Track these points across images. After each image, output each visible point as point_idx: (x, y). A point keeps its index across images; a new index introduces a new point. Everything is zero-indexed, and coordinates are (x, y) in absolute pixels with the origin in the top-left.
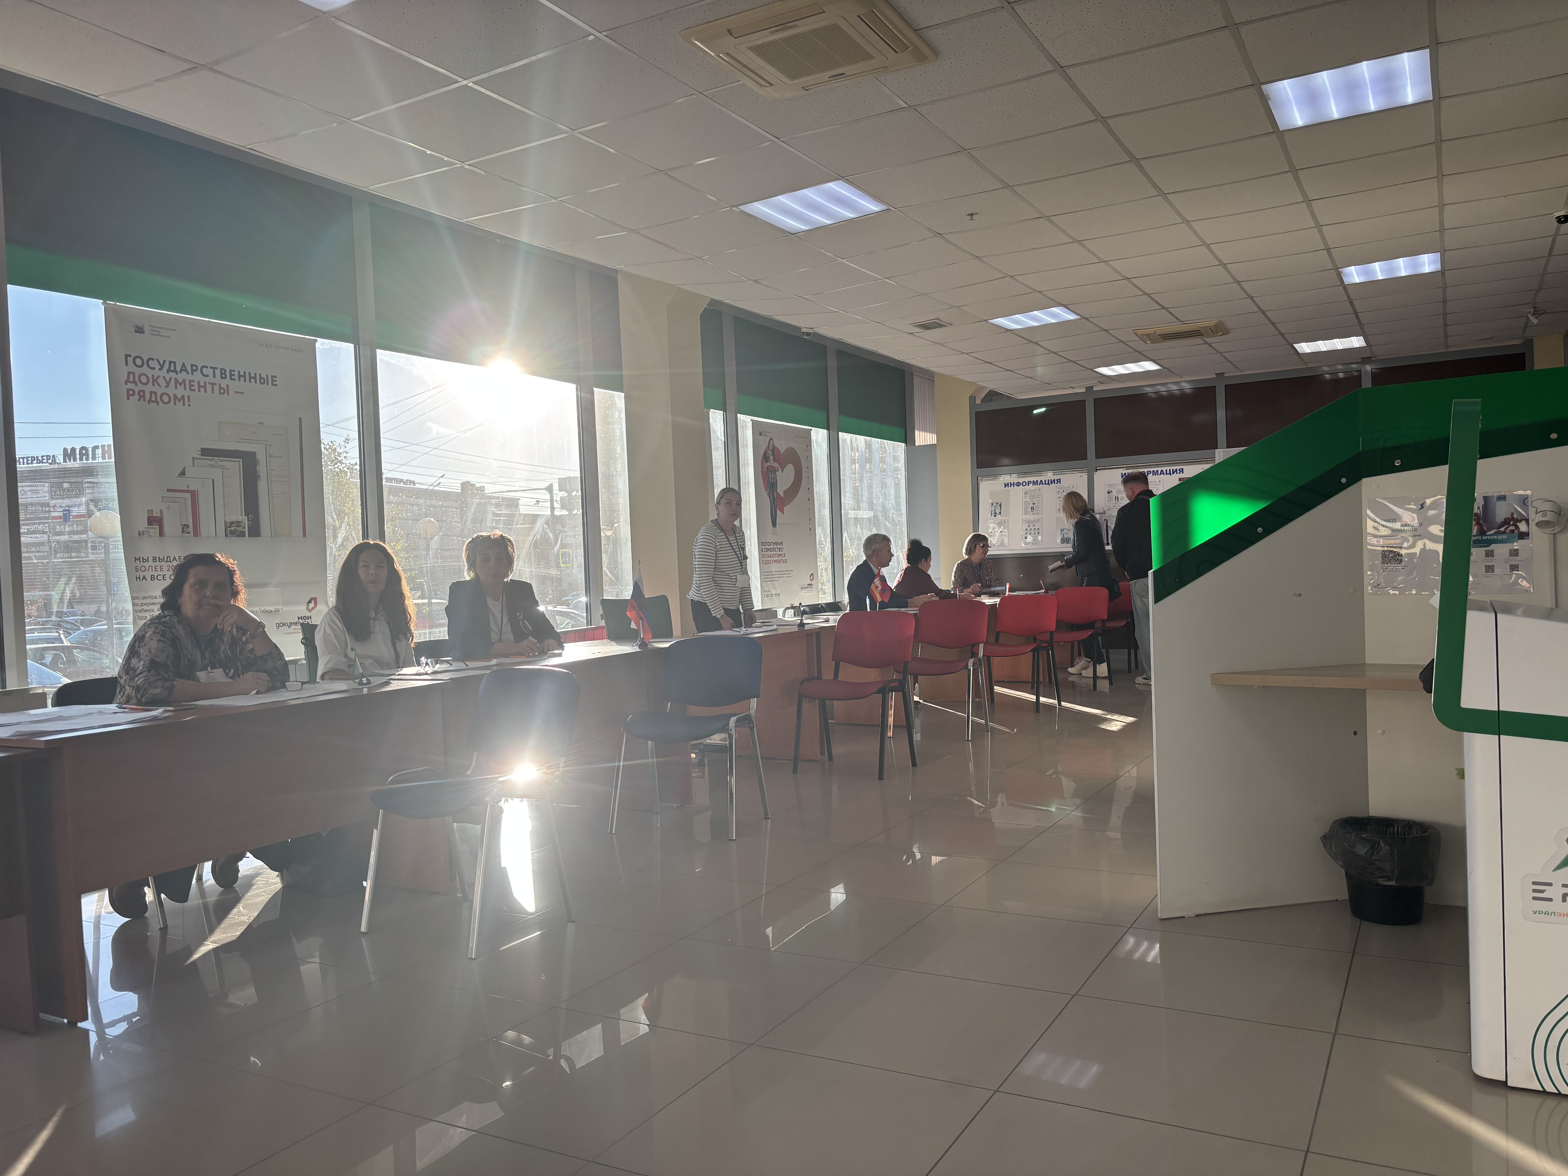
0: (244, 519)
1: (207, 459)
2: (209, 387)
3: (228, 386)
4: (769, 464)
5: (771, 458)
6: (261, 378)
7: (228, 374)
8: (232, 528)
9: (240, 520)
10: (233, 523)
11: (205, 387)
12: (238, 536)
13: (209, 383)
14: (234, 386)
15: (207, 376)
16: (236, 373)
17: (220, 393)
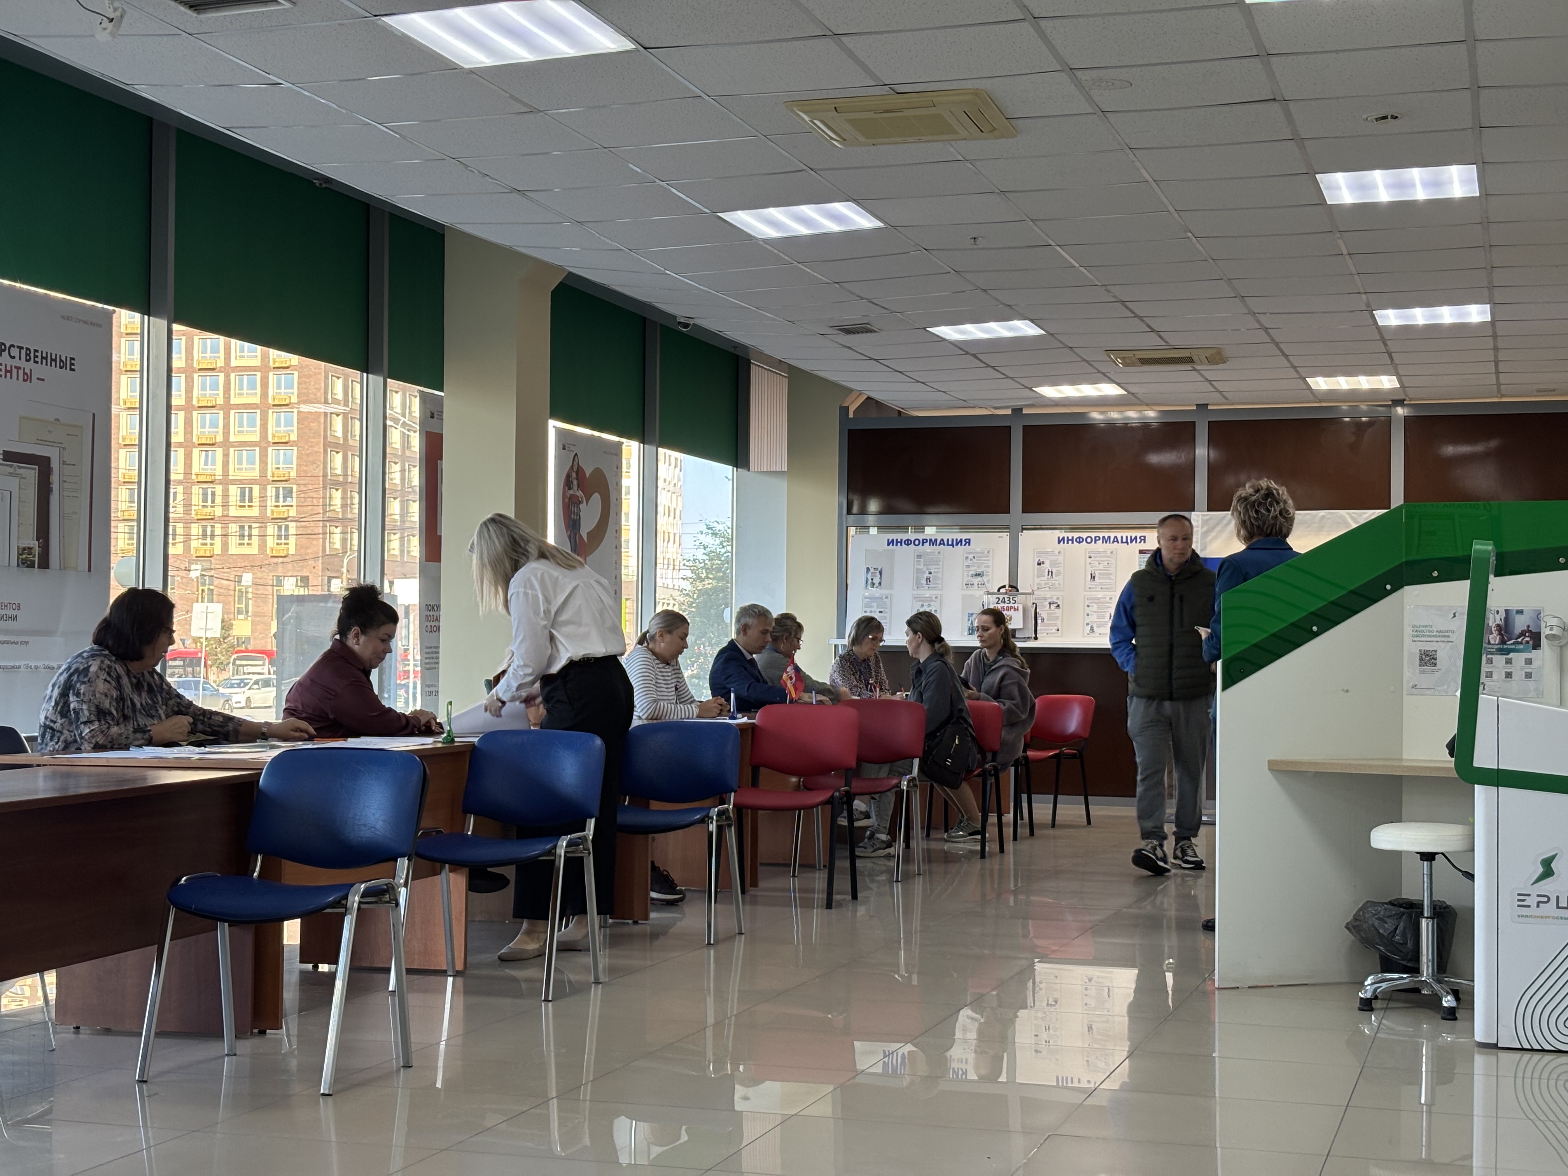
0: (34, 544)
1: (7, 465)
2: (14, 371)
3: (31, 370)
4: (571, 492)
5: (575, 482)
6: (61, 361)
7: (32, 355)
8: (24, 556)
9: (31, 546)
10: (24, 549)
11: (11, 372)
12: (28, 567)
13: (16, 367)
14: (38, 370)
15: (13, 358)
16: (39, 354)
17: (24, 380)
